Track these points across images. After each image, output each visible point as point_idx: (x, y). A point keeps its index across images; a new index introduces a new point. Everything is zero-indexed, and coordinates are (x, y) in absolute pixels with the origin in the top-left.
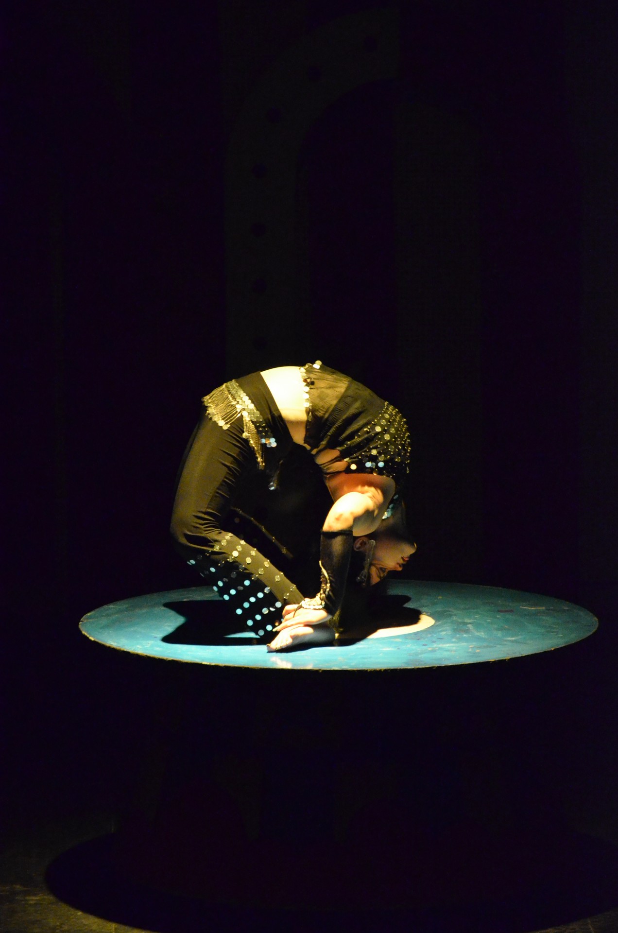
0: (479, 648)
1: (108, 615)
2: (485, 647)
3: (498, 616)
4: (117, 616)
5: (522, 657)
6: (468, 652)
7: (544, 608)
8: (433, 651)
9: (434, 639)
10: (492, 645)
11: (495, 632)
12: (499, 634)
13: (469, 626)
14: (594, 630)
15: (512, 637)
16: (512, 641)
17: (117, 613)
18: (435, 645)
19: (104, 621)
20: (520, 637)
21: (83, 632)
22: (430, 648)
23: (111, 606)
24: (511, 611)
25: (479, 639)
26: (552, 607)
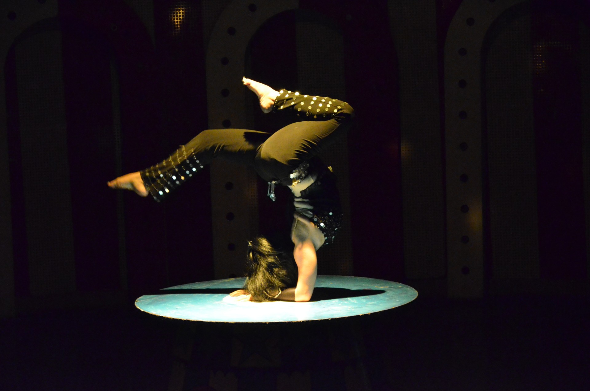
1: (151, 298)
2: (357, 308)
4: (155, 298)
5: (378, 312)
7: (388, 287)
10: (360, 306)
12: (364, 301)
14: (416, 297)
18: (330, 308)
19: (148, 301)
21: (137, 307)
25: (353, 303)
26: (392, 287)
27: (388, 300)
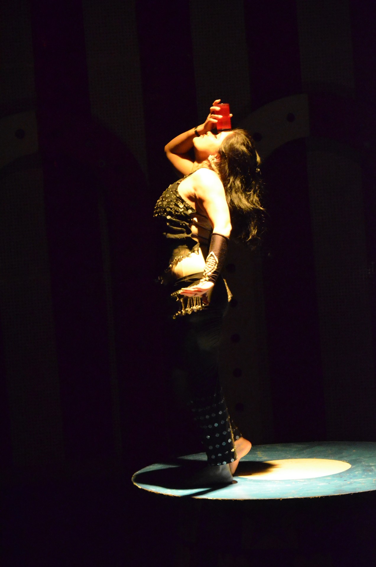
6: (373, 483)
8: (351, 484)
9: (351, 477)
13: (373, 467)
18: (352, 480)
22: (348, 482)
23: (150, 466)
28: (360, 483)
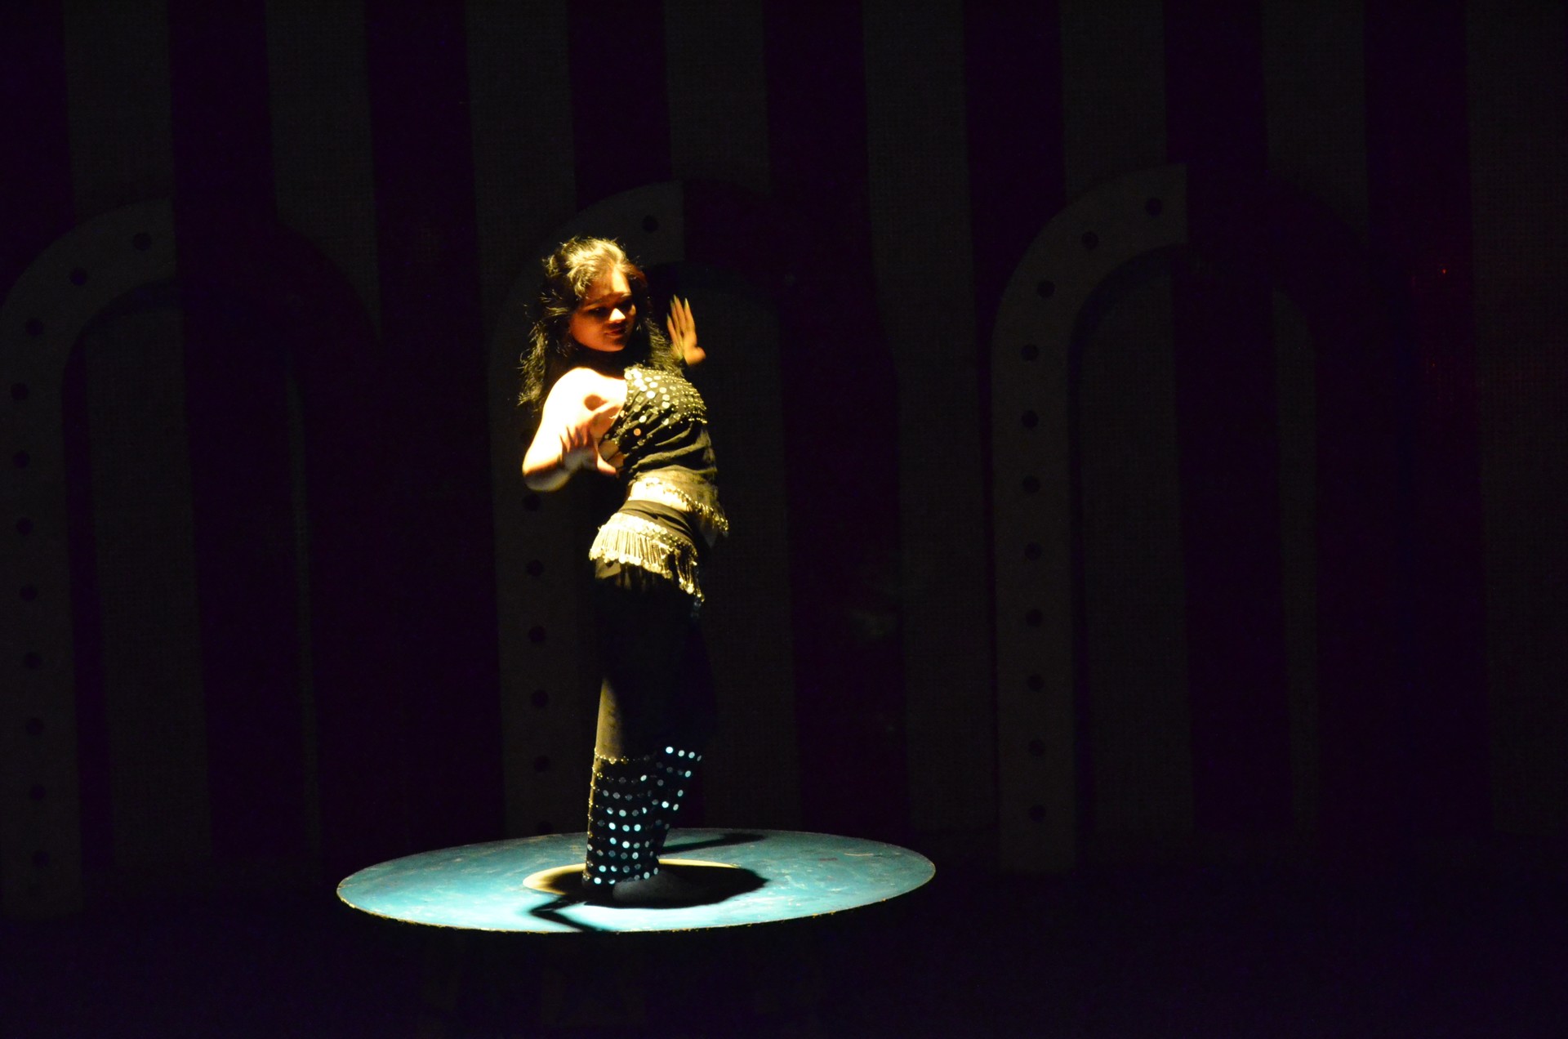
0: (801, 901)
1: (371, 879)
2: (806, 900)
3: (820, 865)
4: (380, 879)
5: (850, 910)
6: (788, 907)
7: (872, 854)
8: (747, 906)
10: (814, 897)
11: (817, 883)
12: (822, 885)
13: (787, 877)
14: (931, 877)
15: (837, 887)
16: (839, 892)
17: (380, 876)
19: (366, 885)
20: (846, 888)
21: (342, 899)
23: (373, 869)
24: (836, 859)
25: (799, 891)
26: (881, 854)
27: (872, 883)
28: (764, 905)
